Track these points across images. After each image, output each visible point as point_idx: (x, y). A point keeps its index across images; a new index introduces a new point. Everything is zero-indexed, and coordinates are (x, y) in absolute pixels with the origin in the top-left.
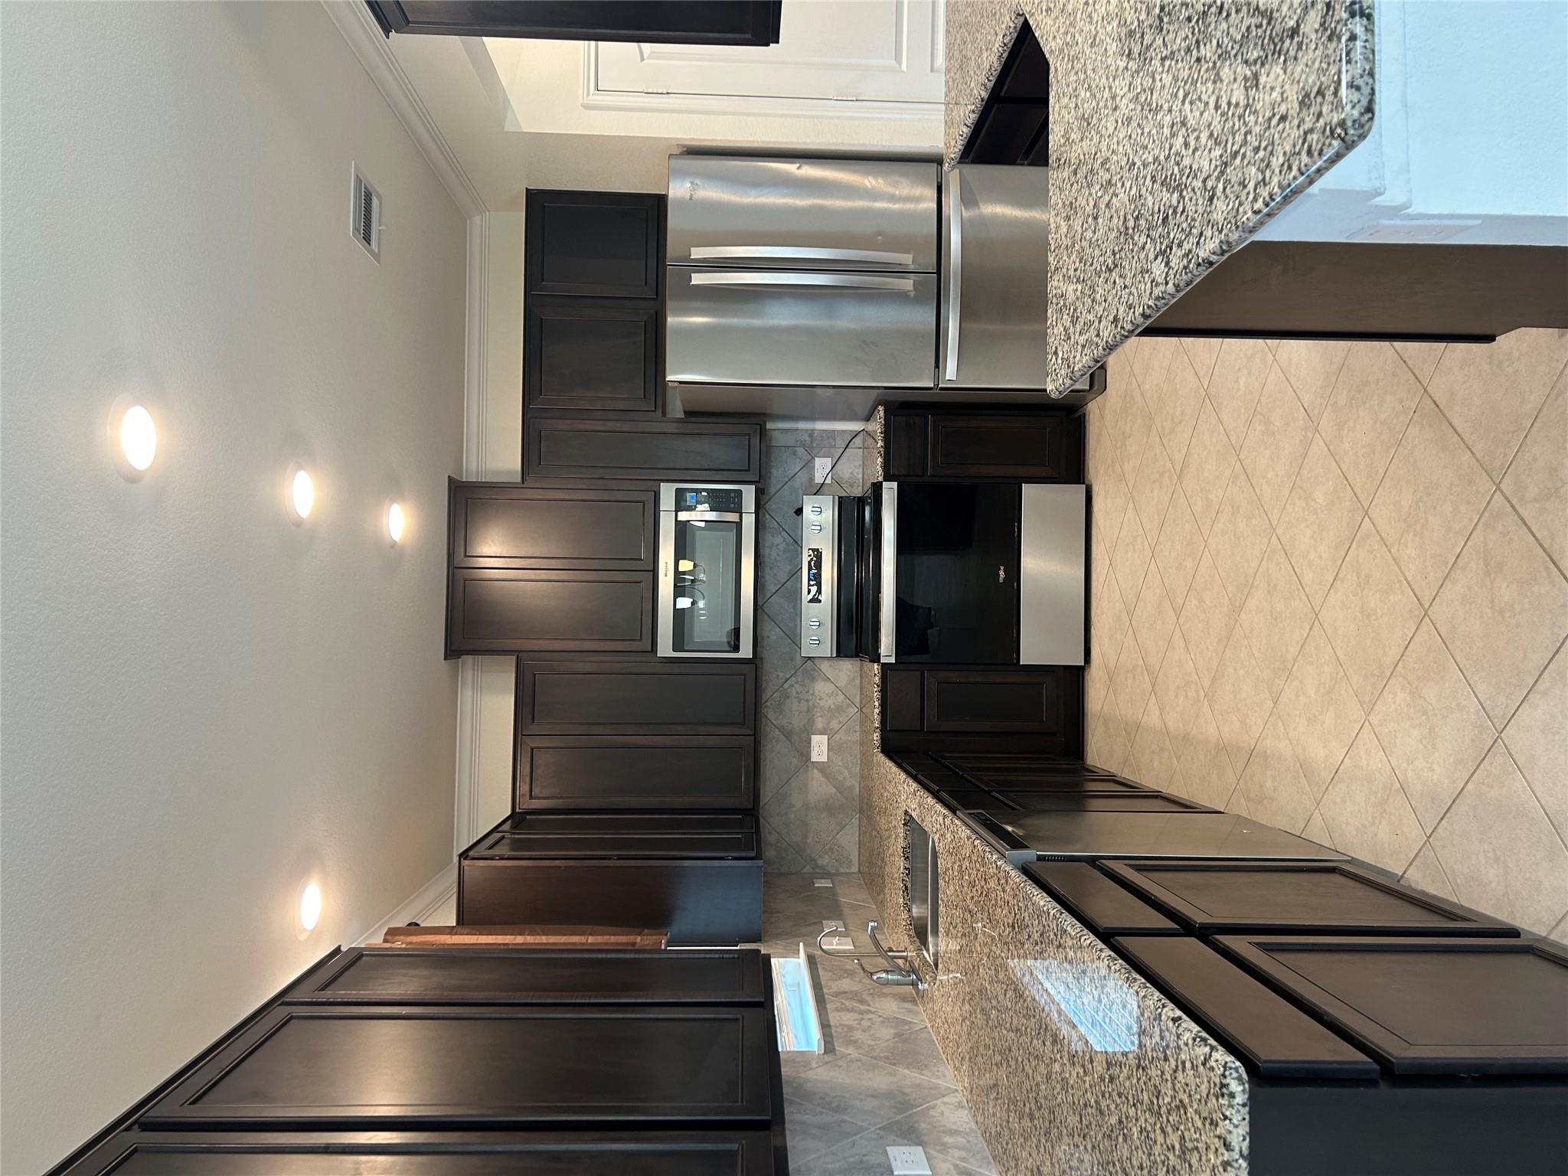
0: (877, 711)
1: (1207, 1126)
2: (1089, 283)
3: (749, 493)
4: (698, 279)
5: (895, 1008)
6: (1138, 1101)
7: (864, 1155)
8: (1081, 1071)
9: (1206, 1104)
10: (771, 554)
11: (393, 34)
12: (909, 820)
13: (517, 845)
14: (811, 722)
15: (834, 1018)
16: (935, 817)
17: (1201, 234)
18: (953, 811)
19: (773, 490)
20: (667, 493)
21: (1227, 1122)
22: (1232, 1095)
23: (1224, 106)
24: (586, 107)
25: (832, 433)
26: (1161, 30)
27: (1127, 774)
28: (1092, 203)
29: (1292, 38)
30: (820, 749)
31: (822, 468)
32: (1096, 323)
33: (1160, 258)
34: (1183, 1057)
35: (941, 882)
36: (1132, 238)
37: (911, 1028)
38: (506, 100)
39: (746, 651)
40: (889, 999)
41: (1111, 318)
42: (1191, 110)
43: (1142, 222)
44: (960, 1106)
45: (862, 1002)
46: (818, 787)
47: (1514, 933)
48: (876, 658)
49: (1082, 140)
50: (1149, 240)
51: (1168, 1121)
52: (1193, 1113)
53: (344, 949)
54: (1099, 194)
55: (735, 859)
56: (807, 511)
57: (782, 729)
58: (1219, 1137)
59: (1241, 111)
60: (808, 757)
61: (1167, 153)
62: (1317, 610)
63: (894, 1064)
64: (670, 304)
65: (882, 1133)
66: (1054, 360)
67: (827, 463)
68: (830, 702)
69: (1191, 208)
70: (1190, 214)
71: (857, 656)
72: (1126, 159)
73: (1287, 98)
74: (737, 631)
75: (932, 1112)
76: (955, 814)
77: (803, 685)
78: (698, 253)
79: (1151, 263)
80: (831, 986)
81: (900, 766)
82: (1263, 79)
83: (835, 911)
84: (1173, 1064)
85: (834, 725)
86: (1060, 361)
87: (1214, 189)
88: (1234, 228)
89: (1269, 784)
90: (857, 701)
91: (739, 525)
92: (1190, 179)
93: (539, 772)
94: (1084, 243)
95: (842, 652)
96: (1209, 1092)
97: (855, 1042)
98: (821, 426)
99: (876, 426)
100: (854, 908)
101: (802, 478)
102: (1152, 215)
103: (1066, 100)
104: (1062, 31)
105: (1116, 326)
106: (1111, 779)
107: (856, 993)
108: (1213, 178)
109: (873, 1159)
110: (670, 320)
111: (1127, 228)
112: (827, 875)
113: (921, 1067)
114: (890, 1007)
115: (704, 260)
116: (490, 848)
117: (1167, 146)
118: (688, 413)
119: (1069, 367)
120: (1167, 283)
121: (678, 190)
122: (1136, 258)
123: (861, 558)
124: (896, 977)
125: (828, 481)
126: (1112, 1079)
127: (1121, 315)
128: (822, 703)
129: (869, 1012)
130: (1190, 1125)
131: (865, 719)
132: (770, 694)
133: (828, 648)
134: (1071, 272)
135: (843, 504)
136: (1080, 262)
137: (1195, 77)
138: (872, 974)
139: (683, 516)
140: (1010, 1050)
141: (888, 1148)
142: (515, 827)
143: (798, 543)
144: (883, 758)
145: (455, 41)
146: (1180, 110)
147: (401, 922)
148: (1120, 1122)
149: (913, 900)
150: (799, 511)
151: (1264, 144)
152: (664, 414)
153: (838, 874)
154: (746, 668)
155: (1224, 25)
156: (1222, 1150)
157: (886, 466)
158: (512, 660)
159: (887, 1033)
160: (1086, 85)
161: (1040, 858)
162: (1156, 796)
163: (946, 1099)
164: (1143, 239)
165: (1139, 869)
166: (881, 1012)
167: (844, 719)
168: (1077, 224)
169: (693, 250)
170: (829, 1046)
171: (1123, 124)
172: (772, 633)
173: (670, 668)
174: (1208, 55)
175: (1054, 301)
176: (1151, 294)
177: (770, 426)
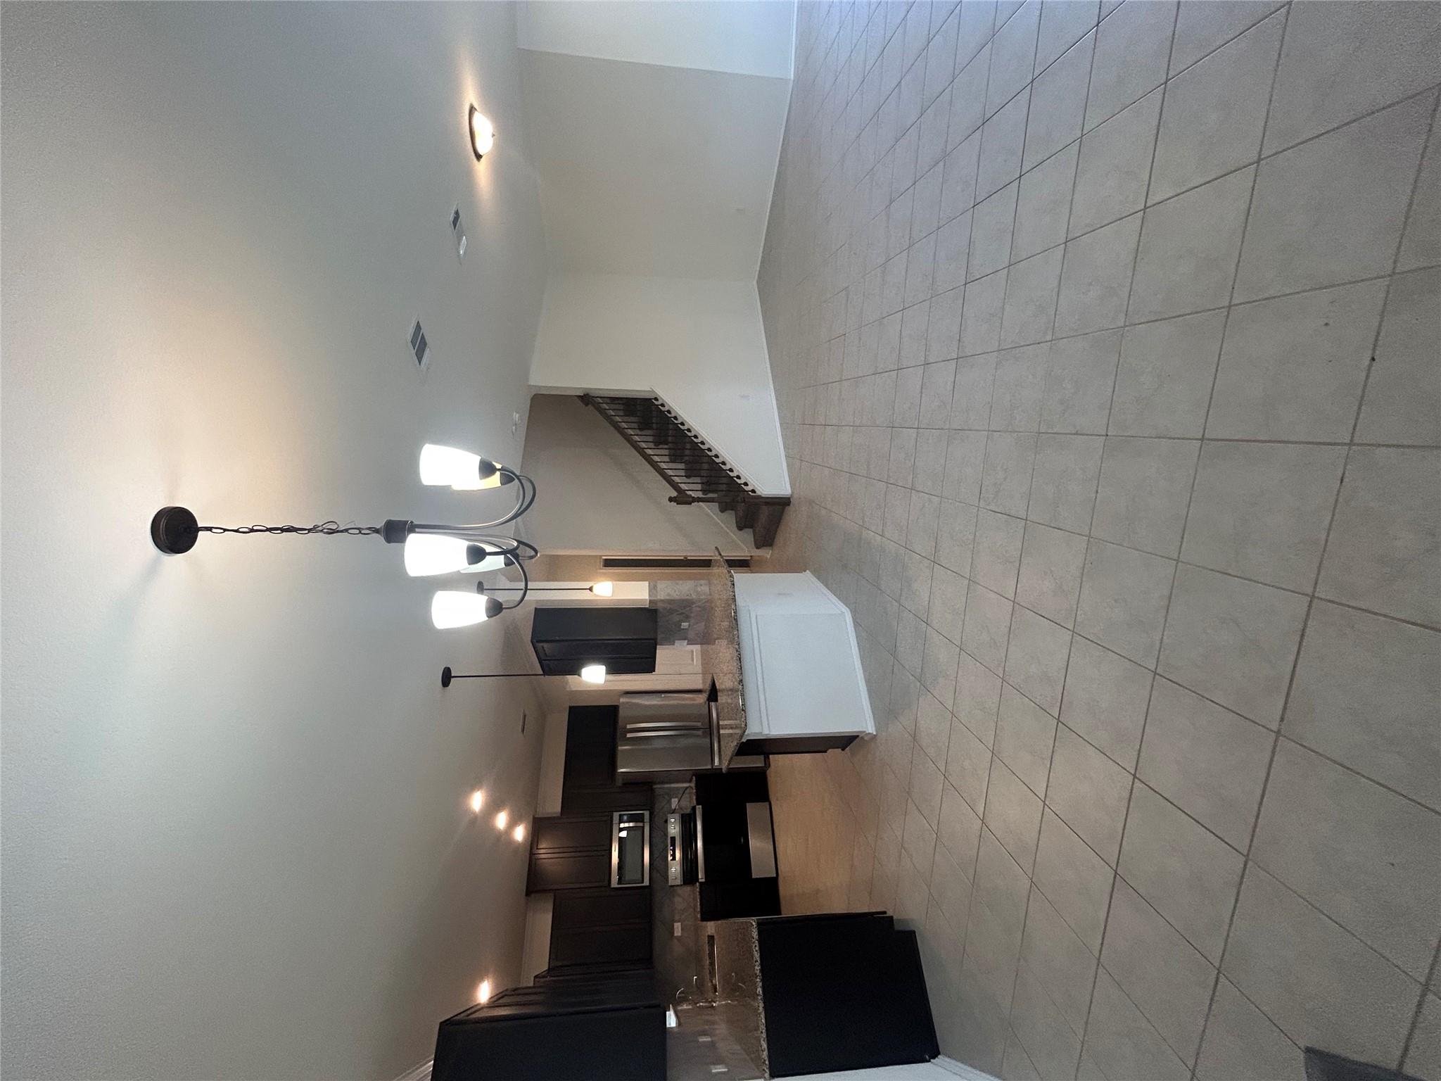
0: (699, 903)
3: (647, 814)
4: (629, 735)
10: (655, 840)
14: (674, 917)
19: (655, 813)
20: (616, 815)
25: (678, 789)
30: (678, 930)
31: (674, 802)
39: (647, 883)
48: (697, 882)
56: (669, 821)
57: (662, 922)
60: (673, 934)
64: (619, 743)
67: (676, 800)
68: (681, 906)
71: (690, 883)
74: (643, 873)
77: (670, 900)
78: (629, 726)
85: (683, 916)
90: (691, 904)
91: (643, 827)
95: (684, 882)
98: (673, 785)
99: (693, 785)
101: (667, 808)
110: (618, 750)
115: (631, 729)
118: (624, 785)
125: (677, 808)
128: (678, 907)
132: (656, 904)
133: (679, 882)
135: (683, 816)
139: (622, 825)
143: (666, 834)
144: (701, 923)
150: (666, 821)
152: (616, 785)
154: (647, 891)
157: (697, 800)
158: (550, 897)
167: (687, 912)
169: (627, 725)
172: (656, 876)
173: (617, 892)
177: (655, 786)
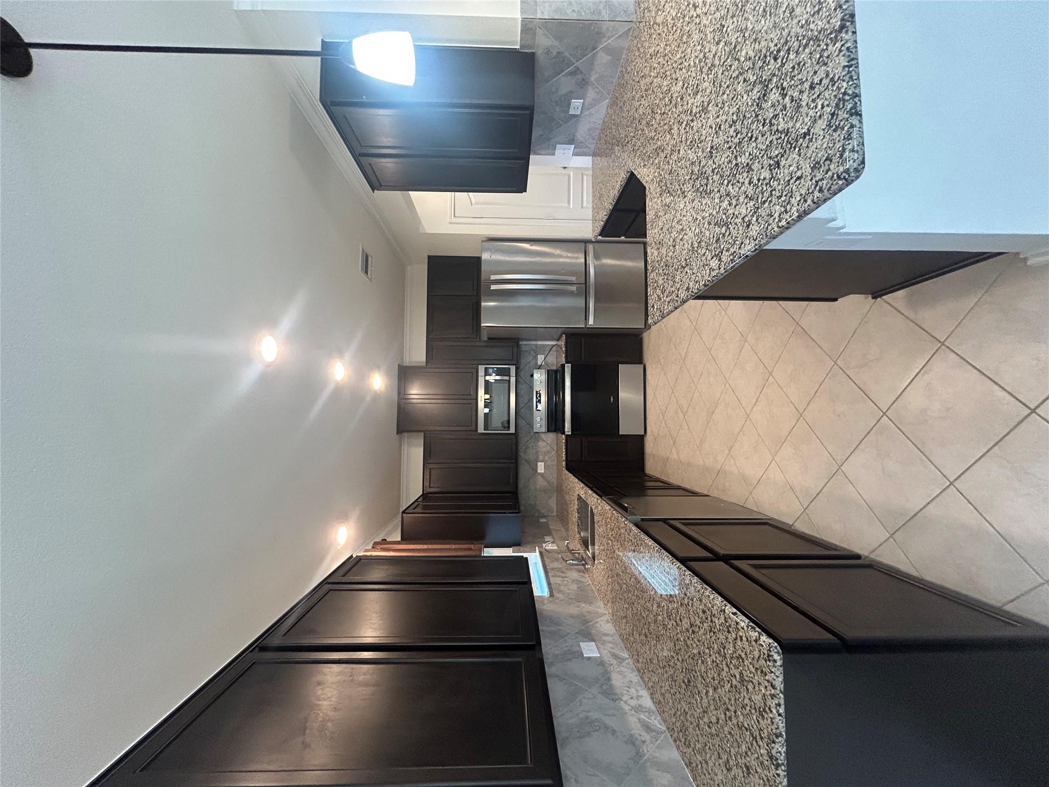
0: (564, 453)
1: (759, 673)
2: (671, 275)
3: (513, 369)
4: (493, 287)
5: (576, 575)
6: (711, 647)
7: (572, 646)
8: (675, 624)
9: (758, 661)
10: (521, 392)
11: (375, 191)
12: (579, 498)
13: (425, 507)
14: (538, 457)
15: (552, 580)
16: (593, 499)
17: (742, 243)
18: (601, 497)
19: (521, 368)
20: (481, 369)
21: (773, 674)
22: (775, 661)
23: (755, 181)
24: (451, 223)
25: (544, 346)
26: (712, 157)
27: (664, 478)
28: (672, 240)
29: (805, 137)
30: (541, 467)
31: (540, 359)
32: (676, 292)
33: (715, 258)
34: (741, 634)
35: (596, 526)
36: (697, 251)
37: (584, 585)
38: (420, 221)
39: (512, 430)
40: (574, 571)
41: (685, 288)
42: (733, 188)
43: (703, 244)
44: (608, 622)
45: (562, 572)
46: (541, 482)
47: (858, 557)
48: (563, 433)
49: (665, 214)
50: (707, 251)
51: (731, 662)
52: (749, 664)
53: (354, 556)
54: (676, 236)
55: (510, 513)
56: (535, 376)
57: (526, 460)
58: (768, 681)
59: (768, 181)
60: (537, 471)
61: (718, 210)
62: (748, 413)
63: (579, 602)
64: (482, 298)
65: (577, 635)
66: (652, 309)
67: (543, 357)
68: (545, 450)
69: (734, 233)
70: (734, 235)
71: (555, 431)
72: (692, 218)
73: (802, 168)
74: (509, 421)
75: (598, 625)
76: (601, 498)
77: (534, 443)
78: (493, 277)
79: (709, 261)
80: (551, 566)
81: (574, 475)
82: (782, 164)
83: (549, 533)
84: (734, 636)
85: (546, 458)
86: (655, 310)
87: (750, 221)
88: (765, 237)
89: (727, 484)
90: (555, 449)
91: (509, 381)
92: (733, 219)
93: (433, 478)
94: (667, 258)
95: (549, 430)
96: (760, 656)
97: (562, 591)
98: (540, 343)
99: (562, 343)
100: (557, 531)
101: (533, 363)
102: (709, 239)
103: (656, 200)
104: (652, 172)
105: (688, 292)
106: (658, 480)
107: (559, 568)
108: (749, 216)
109: (575, 649)
110: (482, 304)
111: (693, 248)
112: (544, 517)
113: (591, 603)
114: (574, 575)
115: (496, 280)
116: (414, 509)
117: (718, 207)
118: (489, 338)
119: (661, 312)
120: (720, 269)
121: (485, 256)
122: (700, 260)
123: (557, 394)
124: (576, 562)
125: (543, 364)
126: (693, 632)
127: (691, 286)
128: (542, 450)
129: (566, 577)
130: (747, 669)
131: (559, 456)
132: (522, 448)
133: (544, 429)
134: (661, 271)
135: (549, 372)
136: (666, 266)
137: (735, 173)
138: (567, 561)
139: (487, 378)
140: (633, 604)
141: (580, 643)
142: (423, 499)
143: (532, 388)
144: (568, 472)
145: (398, 193)
146: (726, 190)
147: (379, 539)
148: (699, 653)
149: (581, 530)
150: (532, 376)
151: (784, 193)
152: (480, 339)
153: (549, 516)
154: (513, 437)
155: (754, 144)
156: (769, 688)
157: (566, 357)
158: (422, 434)
159: (574, 587)
160: (667, 191)
161: (642, 520)
162: (679, 488)
163: (602, 618)
164: (704, 251)
165: (685, 524)
166: (570, 577)
167: (550, 456)
168: (664, 251)
169: (491, 276)
170: (552, 595)
171: (689, 203)
172: (522, 423)
173: (482, 437)
174: (743, 161)
175: (652, 284)
176: (709, 275)
177: (521, 343)
